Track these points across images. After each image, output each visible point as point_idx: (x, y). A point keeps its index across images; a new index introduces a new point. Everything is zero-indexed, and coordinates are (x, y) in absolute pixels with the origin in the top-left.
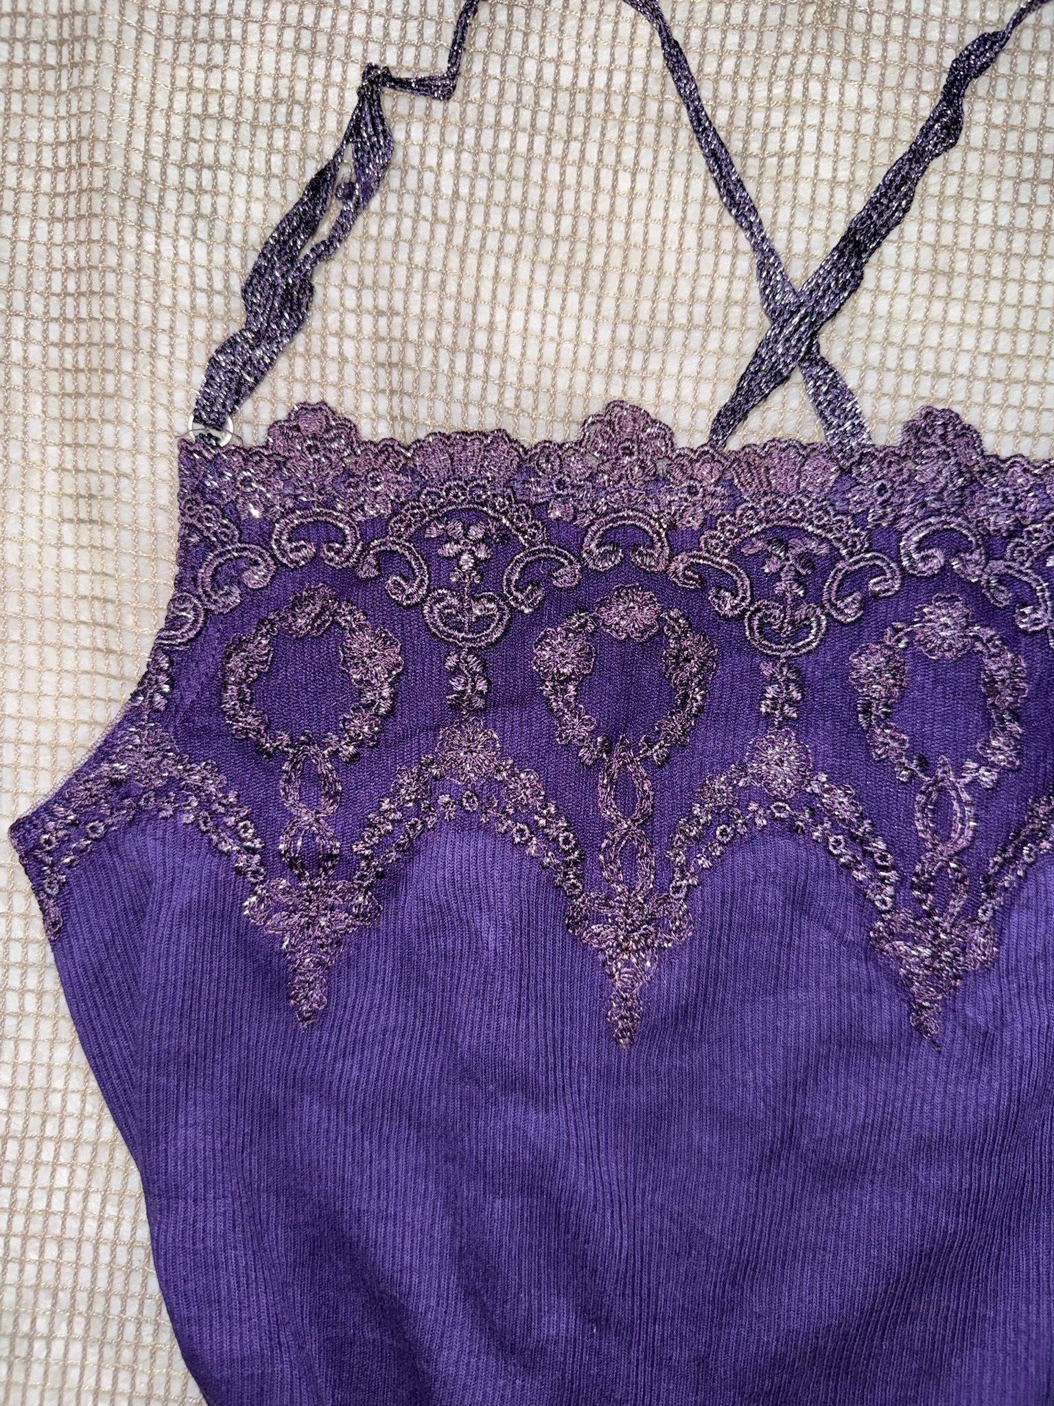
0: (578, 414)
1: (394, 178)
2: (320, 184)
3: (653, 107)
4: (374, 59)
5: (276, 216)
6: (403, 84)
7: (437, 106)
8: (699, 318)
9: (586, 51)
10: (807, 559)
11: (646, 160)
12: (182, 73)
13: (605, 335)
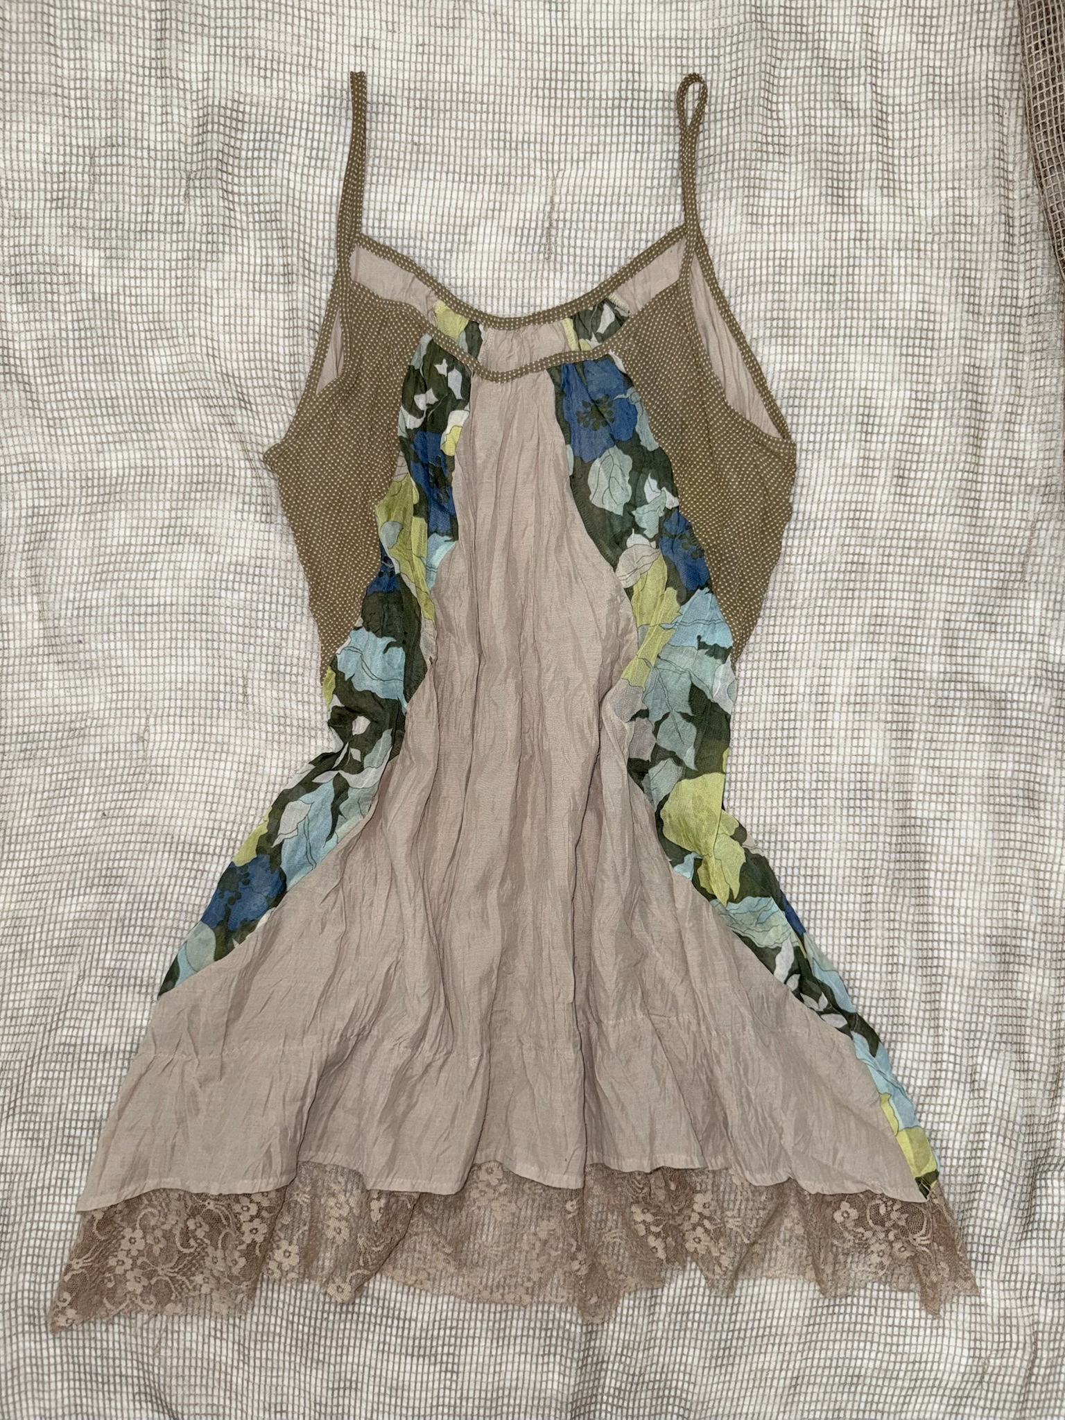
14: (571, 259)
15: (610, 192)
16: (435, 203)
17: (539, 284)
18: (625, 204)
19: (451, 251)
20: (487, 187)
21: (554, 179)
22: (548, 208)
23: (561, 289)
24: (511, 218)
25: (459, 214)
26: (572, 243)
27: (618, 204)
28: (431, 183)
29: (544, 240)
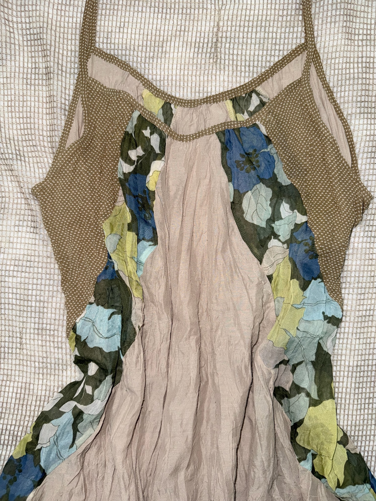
14: (231, 62)
15: (256, 19)
16: (142, 27)
17: (210, 78)
18: (265, 27)
19: (153, 57)
20: (176, 16)
21: (220, 10)
22: (215, 30)
23: (224, 81)
24: (191, 37)
25: (158, 33)
26: (231, 52)
27: (261, 27)
28: (140, 14)
29: (213, 50)
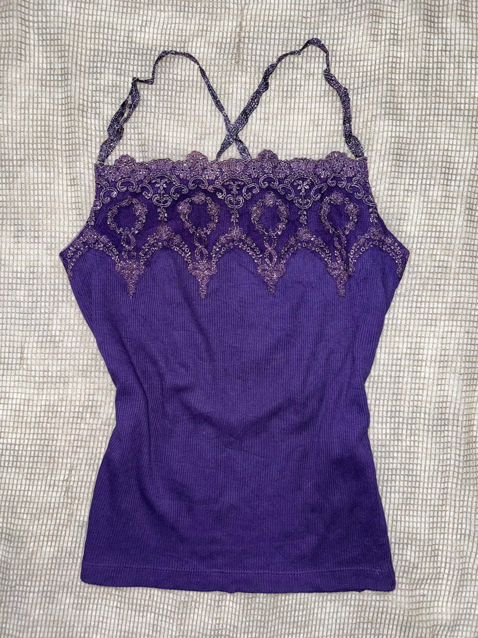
0: (186, 154)
1: (141, 102)
2: (124, 105)
3: (199, 84)
4: (135, 76)
5: (114, 113)
6: (142, 81)
7: (150, 86)
8: (212, 132)
9: (183, 72)
10: (239, 185)
11: (198, 96)
12: (90, 81)
13: (191, 137)
